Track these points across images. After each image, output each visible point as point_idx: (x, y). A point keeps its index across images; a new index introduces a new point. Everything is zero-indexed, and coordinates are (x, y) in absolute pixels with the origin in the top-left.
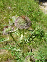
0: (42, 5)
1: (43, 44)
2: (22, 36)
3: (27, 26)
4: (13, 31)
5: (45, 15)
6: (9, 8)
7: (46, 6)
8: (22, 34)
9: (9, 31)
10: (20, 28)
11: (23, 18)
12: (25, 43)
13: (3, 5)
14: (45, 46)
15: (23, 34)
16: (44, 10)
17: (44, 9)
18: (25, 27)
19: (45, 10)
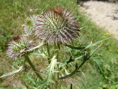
0: (82, 6)
1: (88, 70)
2: (54, 61)
3: (68, 33)
4: (31, 50)
5: (89, 20)
6: (31, 10)
7: (88, 6)
8: (55, 57)
9: (20, 49)
10: (48, 42)
11: (55, 12)
12: (60, 77)
13: (20, 6)
14: (92, 73)
15: (57, 58)
16: (86, 13)
17: (86, 11)
18: (63, 37)
19: (88, 13)
